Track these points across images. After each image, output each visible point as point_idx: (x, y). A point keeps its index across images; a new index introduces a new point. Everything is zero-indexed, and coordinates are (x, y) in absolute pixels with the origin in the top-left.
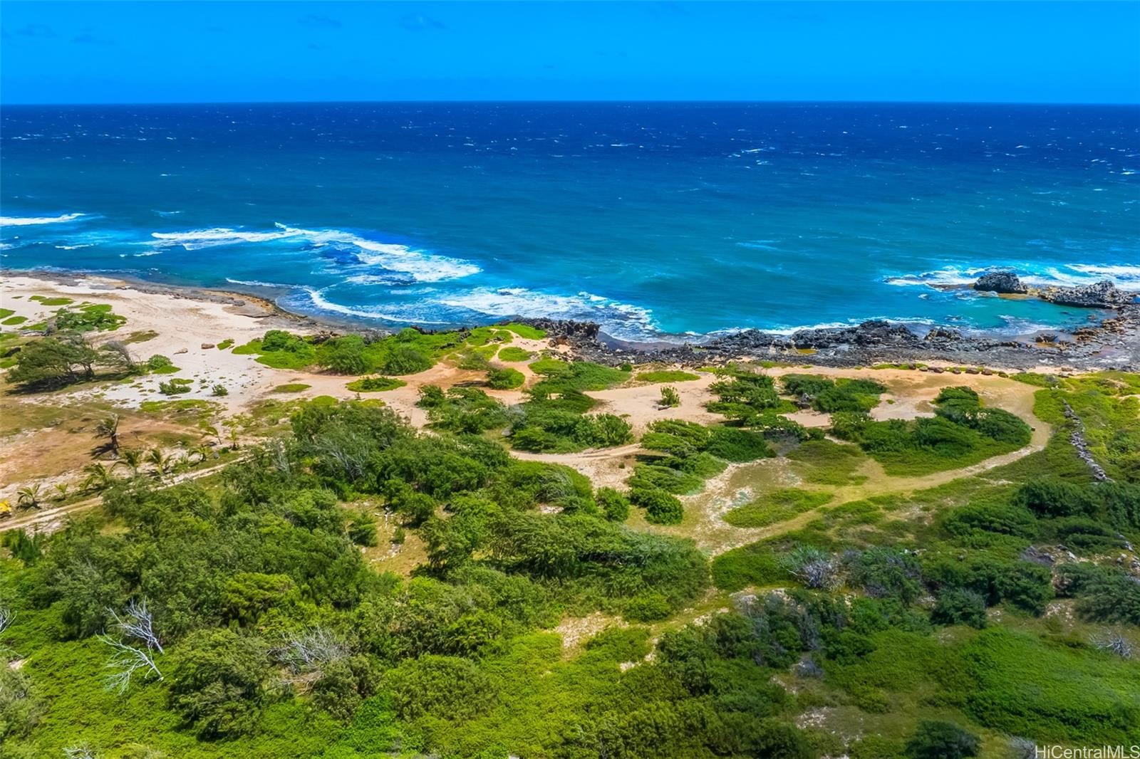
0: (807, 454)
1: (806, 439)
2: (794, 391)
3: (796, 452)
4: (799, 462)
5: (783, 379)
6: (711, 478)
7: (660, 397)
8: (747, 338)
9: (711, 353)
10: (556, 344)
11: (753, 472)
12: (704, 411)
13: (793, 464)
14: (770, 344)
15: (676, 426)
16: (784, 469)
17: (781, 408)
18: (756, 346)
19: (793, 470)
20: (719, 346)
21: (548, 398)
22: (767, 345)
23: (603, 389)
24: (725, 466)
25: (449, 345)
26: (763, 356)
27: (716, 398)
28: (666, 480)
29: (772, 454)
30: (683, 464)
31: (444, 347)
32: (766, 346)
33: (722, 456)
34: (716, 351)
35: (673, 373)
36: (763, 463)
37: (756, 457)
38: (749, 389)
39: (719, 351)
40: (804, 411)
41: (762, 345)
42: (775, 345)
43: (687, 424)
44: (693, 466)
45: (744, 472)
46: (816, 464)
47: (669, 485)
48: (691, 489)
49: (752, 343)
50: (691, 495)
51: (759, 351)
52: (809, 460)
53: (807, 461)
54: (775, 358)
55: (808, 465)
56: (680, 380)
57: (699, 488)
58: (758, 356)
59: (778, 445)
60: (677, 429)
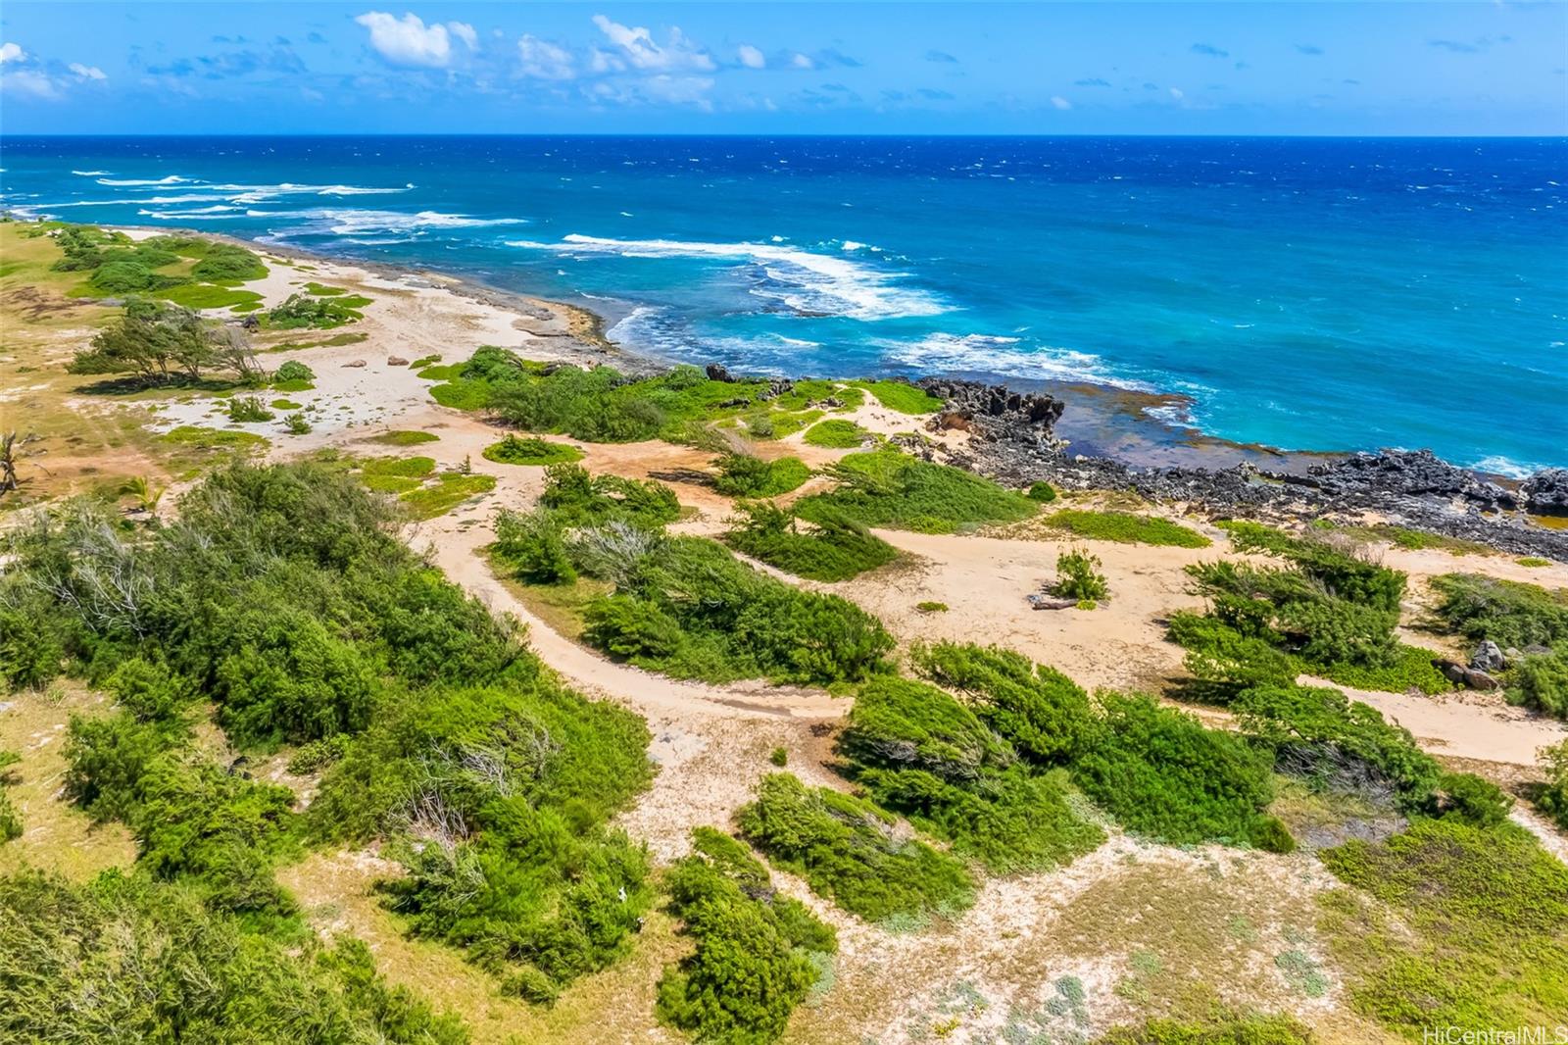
0: (1411, 872)
1: (1430, 808)
2: (1459, 624)
3: (1369, 854)
4: (1366, 899)
5: (1436, 584)
6: (1013, 875)
7: (1054, 576)
8: (1399, 469)
9: (1290, 493)
10: (944, 424)
11: (1168, 896)
12: (1155, 636)
13: (1337, 902)
14: (1456, 491)
15: (986, 670)
16: (1292, 914)
17: (1392, 673)
18: (1416, 492)
19: (1327, 927)
20: (1320, 480)
21: (788, 529)
22: (1447, 492)
23: (944, 531)
24: (1090, 840)
25: (737, 403)
26: (1422, 517)
27: (1203, 605)
28: (840, 853)
29: (1274, 841)
30: (945, 804)
31: (726, 405)
32: (1443, 493)
33: (1103, 800)
34: (1302, 489)
35: (1145, 522)
36: (1225, 869)
37: (1213, 835)
38: (1303, 598)
39: (1310, 491)
40: (1471, 695)
41: (1433, 490)
42: (1471, 497)
43: (1034, 675)
44: (972, 818)
45: (1138, 888)
46: (1432, 929)
47: (842, 873)
48: (911, 907)
49: (1409, 483)
50: (895, 931)
51: (1416, 504)
52: (1410, 901)
53: (1397, 901)
54: (1454, 527)
55: (1396, 922)
56: (1151, 542)
57: (944, 907)
58: (1411, 515)
59: (1316, 806)
60: (988, 681)
